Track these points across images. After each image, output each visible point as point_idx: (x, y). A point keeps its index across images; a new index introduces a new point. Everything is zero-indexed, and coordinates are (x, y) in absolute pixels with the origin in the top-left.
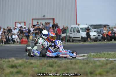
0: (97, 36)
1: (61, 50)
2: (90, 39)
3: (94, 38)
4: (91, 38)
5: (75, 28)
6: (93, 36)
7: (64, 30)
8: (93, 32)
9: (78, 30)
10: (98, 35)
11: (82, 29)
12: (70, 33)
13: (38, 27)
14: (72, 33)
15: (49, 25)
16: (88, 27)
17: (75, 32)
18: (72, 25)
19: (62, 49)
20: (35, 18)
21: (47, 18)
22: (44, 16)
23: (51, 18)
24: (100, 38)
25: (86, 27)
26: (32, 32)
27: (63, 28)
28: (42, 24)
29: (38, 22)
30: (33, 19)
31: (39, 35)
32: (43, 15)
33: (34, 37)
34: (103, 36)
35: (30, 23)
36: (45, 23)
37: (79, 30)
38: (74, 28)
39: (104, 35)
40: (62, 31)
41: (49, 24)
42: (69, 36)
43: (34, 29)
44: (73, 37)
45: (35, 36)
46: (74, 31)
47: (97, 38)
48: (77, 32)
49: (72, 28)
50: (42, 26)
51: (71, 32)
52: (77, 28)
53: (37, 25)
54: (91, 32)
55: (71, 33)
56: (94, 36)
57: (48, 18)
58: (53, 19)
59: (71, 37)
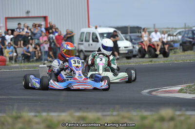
0: (131, 48)
1: (77, 76)
2: (119, 54)
3: (126, 52)
4: (121, 52)
5: (90, 33)
6: (124, 49)
7: (68, 38)
8: (123, 40)
9: (94, 37)
10: (133, 47)
11: (102, 35)
12: (79, 44)
13: (18, 33)
14: (84, 42)
15: (39, 28)
16: (115, 31)
17: (88, 41)
18: (83, 28)
19: (80, 75)
20: (10, 16)
21: (33, 15)
22: (28, 12)
23: (42, 15)
24: (136, 51)
25: (111, 30)
26: (9, 43)
27: (67, 34)
28: (27, 27)
29: (19, 24)
30: (7, 18)
31: (21, 47)
32: (26, 11)
33: (12, 52)
34: (142, 47)
35: (2, 25)
36: (33, 26)
37: (97, 38)
38: (87, 33)
39: (144, 45)
40: (65, 39)
41: (39, 26)
42: (77, 49)
43: (12, 36)
44: (86, 51)
45: (14, 50)
46: (87, 39)
47: (131, 51)
48: (93, 41)
49: (82, 33)
50: (26, 30)
51: (82, 41)
52: (93, 33)
53: (17, 29)
54: (119, 40)
55: (82, 44)
56: (125, 47)
57: (36, 15)
58: (45, 18)
59: (82, 51)
